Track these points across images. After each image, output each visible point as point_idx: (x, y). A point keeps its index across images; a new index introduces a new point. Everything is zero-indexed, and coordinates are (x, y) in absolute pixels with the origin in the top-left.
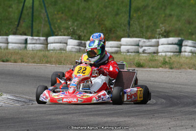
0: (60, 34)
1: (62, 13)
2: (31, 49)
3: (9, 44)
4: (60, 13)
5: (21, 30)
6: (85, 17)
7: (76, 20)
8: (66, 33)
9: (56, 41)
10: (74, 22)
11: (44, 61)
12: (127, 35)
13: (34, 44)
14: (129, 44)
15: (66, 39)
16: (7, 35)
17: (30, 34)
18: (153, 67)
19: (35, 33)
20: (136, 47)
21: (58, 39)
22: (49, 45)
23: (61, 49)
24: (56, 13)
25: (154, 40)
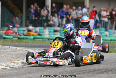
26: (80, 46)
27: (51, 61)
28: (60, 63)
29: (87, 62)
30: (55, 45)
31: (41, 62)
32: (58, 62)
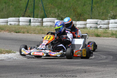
0: (50, 16)
1: (52, 4)
2: (33, 25)
3: (20, 22)
4: (50, 4)
5: (27, 14)
6: (65, 6)
7: (60, 8)
8: (54, 16)
9: (48, 21)
10: (58, 10)
11: (41, 33)
12: (90, 17)
13: (35, 22)
14: (92, 23)
15: (54, 19)
16: (19, 17)
18: (106, 37)
19: (35, 16)
20: (96, 25)
21: (49, 19)
22: (44, 23)
23: (51, 26)
24: (48, 4)
25: (106, 21)
26: (71, 41)
27: (44, 52)
28: (52, 54)
29: (78, 55)
30: (47, 38)
31: (34, 53)
32: (50, 53)
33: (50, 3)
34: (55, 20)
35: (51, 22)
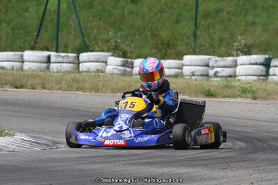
0: (96, 48)
1: (100, 19)
2: (55, 70)
3: (25, 63)
4: (95, 19)
5: (42, 43)
6: (132, 25)
7: (120, 29)
8: (106, 48)
10: (116, 33)
13: (60, 63)
15: (105, 56)
17: (54, 48)
19: (59, 49)
21: (94, 56)
23: (98, 71)
24: (91, 19)
33: (96, 17)
34: (108, 56)
35: (97, 62)
